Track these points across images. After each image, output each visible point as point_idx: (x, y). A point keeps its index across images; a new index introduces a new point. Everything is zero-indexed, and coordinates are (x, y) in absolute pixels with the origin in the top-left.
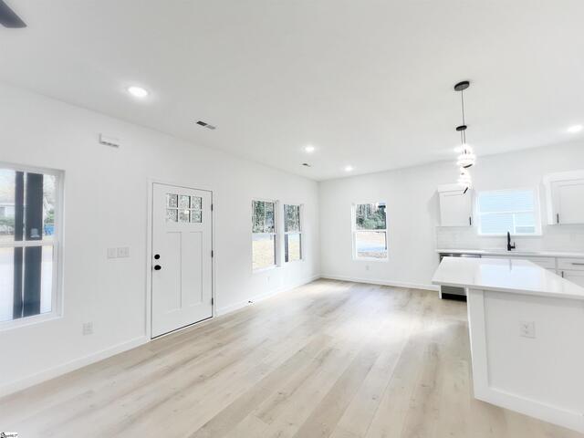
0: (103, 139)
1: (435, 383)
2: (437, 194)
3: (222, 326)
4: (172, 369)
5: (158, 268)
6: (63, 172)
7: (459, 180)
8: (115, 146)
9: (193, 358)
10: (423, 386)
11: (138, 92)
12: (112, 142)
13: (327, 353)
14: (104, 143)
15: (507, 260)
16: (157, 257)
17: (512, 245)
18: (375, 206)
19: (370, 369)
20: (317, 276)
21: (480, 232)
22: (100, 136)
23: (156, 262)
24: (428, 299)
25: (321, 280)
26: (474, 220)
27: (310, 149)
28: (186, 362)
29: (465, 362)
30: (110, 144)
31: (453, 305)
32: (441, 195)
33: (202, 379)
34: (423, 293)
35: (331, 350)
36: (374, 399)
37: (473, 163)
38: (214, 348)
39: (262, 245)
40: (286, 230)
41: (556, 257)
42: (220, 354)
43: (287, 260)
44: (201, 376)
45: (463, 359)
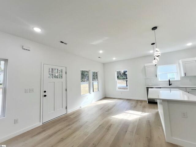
0: (24, 48)
1: (151, 136)
2: (145, 67)
3: (70, 117)
4: (50, 136)
5: (45, 96)
6: (7, 60)
7: (153, 62)
8: (29, 50)
9: (59, 131)
10: (147, 138)
11: (37, 30)
12: (28, 49)
13: (110, 126)
14: (24, 49)
15: (169, 89)
16: (45, 92)
17: (170, 84)
18: (122, 72)
19: (126, 132)
20: (104, 97)
21: (159, 80)
22: (23, 46)
23: (45, 94)
24: (143, 104)
25: (105, 98)
26: (158, 75)
27: (101, 52)
28: (56, 133)
29: (160, 127)
30: (27, 50)
31: (153, 105)
32: (146, 67)
33: (62, 140)
34: (141, 101)
35: (111, 125)
36: (129, 144)
37: (160, 55)
38: (67, 126)
39: (84, 86)
40: (93, 81)
41: (186, 88)
42: (69, 129)
43: (93, 91)
44: (62, 138)
45: (160, 126)
